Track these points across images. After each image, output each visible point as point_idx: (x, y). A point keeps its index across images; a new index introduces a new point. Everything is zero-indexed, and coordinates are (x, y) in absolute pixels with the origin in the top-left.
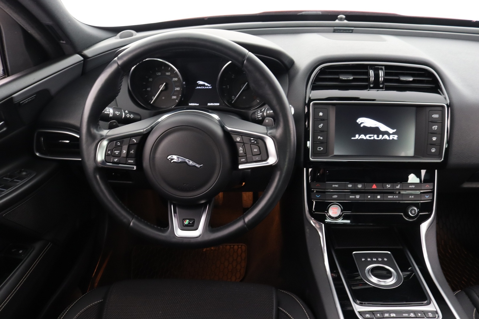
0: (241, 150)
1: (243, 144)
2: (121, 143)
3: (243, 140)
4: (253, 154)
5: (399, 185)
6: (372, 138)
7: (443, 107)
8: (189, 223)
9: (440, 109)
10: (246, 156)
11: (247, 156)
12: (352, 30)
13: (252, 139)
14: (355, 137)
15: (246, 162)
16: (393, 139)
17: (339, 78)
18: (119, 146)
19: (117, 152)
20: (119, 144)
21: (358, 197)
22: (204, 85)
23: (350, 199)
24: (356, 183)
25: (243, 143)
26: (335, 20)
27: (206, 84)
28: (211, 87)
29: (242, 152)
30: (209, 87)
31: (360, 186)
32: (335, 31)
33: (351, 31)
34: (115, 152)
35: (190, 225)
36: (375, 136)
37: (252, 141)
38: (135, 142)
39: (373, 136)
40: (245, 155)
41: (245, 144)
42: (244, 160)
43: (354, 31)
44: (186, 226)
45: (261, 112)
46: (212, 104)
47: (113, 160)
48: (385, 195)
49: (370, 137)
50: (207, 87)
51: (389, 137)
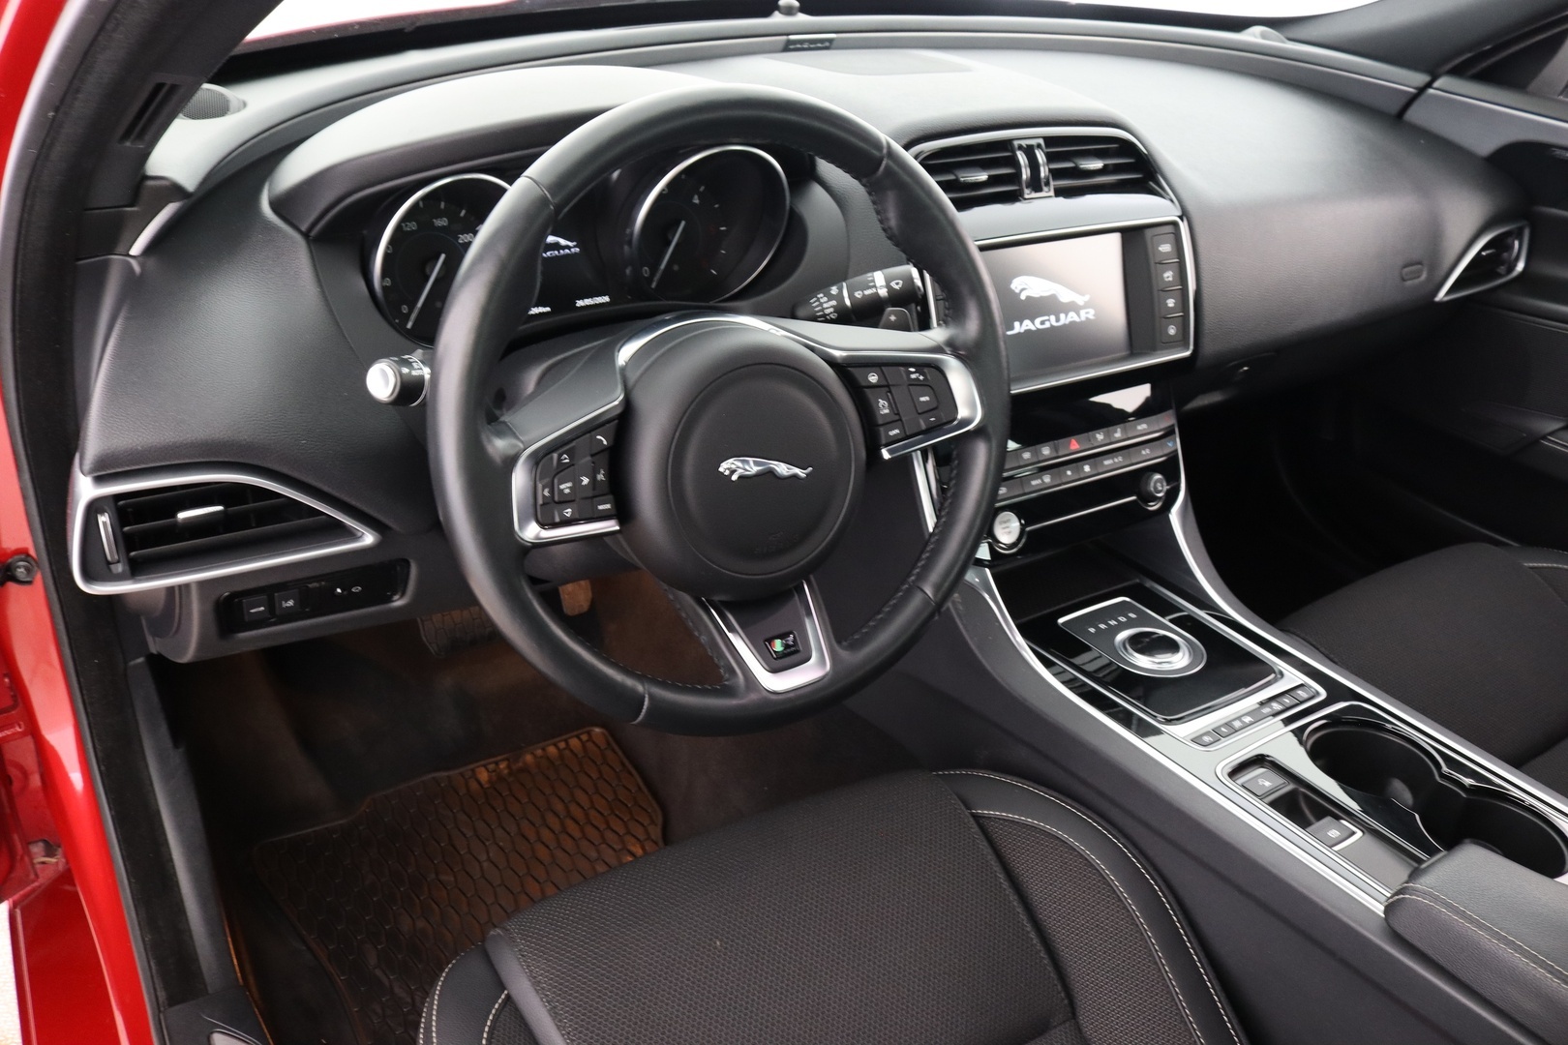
0: (883, 407)
1: (887, 389)
2: (571, 453)
3: (887, 381)
4: (920, 411)
5: (1119, 430)
6: (1047, 325)
7: (1174, 224)
8: (787, 646)
9: (1169, 229)
10: (900, 420)
11: (904, 419)
12: (830, 41)
13: (912, 370)
14: (1012, 328)
15: (903, 435)
16: (1087, 318)
17: (957, 180)
18: (569, 465)
19: (566, 487)
20: (567, 461)
21: (1047, 479)
22: (556, 246)
23: (1034, 489)
24: (1038, 446)
25: (888, 386)
26: (767, 14)
27: (563, 242)
28: (578, 250)
29: (887, 411)
30: (573, 250)
31: (1046, 451)
32: (788, 47)
33: (827, 44)
34: (562, 487)
35: (788, 650)
36: (1053, 318)
37: (913, 376)
38: (605, 443)
39: (1049, 320)
40: (897, 417)
41: (893, 389)
42: (897, 431)
43: (835, 44)
44: (781, 656)
45: (831, 297)
46: (588, 302)
47: (561, 515)
48: (1097, 459)
49: (1042, 323)
50: (567, 251)
51: (1079, 315)
